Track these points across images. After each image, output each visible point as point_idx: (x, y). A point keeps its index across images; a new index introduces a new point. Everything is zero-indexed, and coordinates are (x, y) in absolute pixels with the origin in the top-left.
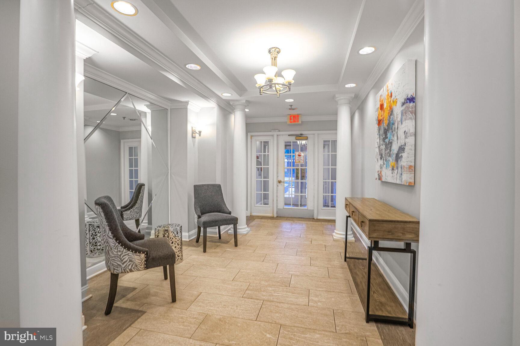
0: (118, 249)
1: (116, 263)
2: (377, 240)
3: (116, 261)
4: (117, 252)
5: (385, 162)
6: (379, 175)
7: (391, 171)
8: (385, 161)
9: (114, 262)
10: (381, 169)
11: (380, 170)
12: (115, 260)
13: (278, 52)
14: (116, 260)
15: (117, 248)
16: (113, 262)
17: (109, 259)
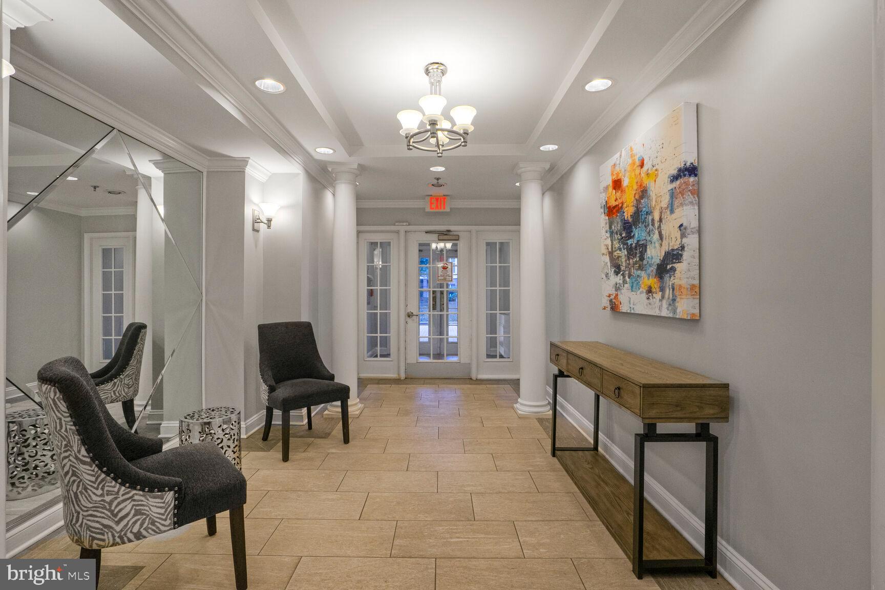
0: (106, 488)
1: (98, 522)
2: (653, 421)
3: (100, 517)
4: (102, 495)
5: (628, 280)
6: (611, 301)
7: (644, 296)
8: (627, 278)
9: (94, 521)
10: (616, 290)
11: (613, 292)
12: (96, 516)
13: (443, 73)
14: (99, 514)
15: (104, 486)
16: (88, 520)
17: (79, 513)
